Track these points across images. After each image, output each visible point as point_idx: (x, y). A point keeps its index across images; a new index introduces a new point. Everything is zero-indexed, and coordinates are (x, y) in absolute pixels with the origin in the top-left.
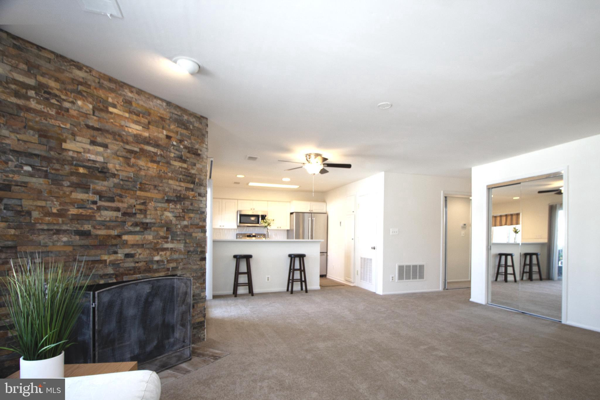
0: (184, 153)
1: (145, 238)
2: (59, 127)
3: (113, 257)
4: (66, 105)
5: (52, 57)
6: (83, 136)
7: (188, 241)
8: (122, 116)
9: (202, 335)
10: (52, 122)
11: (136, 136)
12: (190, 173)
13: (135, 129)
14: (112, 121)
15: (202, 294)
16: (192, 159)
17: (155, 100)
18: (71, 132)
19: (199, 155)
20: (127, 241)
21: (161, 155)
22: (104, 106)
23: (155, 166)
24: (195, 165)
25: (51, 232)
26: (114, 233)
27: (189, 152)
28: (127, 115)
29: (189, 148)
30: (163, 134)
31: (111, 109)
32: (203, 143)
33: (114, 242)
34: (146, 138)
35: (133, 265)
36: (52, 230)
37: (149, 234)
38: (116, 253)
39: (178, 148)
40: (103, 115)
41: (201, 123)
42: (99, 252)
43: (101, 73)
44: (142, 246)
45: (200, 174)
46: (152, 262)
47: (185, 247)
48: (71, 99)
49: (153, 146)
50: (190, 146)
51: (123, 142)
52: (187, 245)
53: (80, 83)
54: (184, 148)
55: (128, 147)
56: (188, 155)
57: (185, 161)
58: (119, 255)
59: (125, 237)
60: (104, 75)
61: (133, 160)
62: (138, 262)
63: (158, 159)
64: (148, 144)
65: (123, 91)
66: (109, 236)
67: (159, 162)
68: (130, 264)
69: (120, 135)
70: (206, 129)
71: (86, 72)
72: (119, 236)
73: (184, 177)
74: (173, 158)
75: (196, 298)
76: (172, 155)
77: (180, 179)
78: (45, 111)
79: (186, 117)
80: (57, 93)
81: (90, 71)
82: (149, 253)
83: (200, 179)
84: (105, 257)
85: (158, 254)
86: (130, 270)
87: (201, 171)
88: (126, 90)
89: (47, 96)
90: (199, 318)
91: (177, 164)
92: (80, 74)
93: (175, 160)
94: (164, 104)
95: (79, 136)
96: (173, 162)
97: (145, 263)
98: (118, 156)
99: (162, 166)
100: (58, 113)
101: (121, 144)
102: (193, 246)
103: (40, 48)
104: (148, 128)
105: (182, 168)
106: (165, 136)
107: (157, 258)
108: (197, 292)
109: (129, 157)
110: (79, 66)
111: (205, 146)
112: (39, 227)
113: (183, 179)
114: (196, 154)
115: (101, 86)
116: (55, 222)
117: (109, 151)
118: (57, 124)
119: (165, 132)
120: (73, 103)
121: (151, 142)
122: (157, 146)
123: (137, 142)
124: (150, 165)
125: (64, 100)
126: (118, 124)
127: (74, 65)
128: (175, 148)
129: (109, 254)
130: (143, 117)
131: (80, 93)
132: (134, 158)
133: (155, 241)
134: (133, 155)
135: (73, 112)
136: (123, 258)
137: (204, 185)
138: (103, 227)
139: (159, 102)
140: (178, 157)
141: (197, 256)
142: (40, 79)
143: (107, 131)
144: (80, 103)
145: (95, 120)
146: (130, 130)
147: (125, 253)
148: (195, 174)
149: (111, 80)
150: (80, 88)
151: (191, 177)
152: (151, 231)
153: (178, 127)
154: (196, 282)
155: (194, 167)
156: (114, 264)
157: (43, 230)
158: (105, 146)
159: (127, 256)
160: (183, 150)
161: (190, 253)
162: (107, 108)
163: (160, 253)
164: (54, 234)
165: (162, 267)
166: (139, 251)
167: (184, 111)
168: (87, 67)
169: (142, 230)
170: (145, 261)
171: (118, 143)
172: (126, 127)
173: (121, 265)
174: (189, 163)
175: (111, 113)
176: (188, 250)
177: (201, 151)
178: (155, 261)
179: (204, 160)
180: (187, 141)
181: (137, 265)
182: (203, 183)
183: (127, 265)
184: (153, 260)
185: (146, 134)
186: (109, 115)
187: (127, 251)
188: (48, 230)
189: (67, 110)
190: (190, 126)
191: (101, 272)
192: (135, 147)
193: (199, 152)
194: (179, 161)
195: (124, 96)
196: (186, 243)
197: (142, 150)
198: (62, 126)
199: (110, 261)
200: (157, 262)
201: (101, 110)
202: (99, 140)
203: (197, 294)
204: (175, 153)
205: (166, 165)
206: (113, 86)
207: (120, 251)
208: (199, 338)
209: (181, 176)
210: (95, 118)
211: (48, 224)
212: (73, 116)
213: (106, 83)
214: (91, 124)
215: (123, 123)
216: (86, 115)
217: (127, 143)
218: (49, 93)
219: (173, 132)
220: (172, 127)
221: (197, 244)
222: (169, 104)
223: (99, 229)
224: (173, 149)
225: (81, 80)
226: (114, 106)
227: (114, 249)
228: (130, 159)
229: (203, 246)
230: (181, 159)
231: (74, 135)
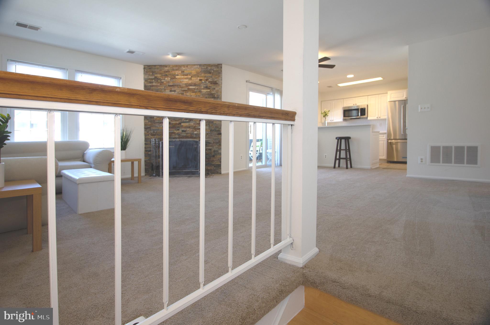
0: (209, 85)
1: (190, 124)
2: (161, 89)
3: (178, 132)
4: (163, 81)
5: (159, 67)
6: (168, 90)
7: (210, 125)
8: (181, 78)
9: (219, 171)
10: (159, 88)
11: (186, 84)
12: (211, 93)
13: (186, 81)
14: (177, 81)
15: (219, 151)
16: (213, 86)
17: (194, 66)
18: (164, 89)
19: (217, 83)
20: (183, 126)
21: (197, 89)
22: (174, 77)
23: (194, 94)
24: (214, 89)
25: (159, 123)
26: (178, 122)
27: (211, 84)
28: (182, 77)
29: (211, 82)
30: (198, 79)
31: (177, 77)
32: (219, 77)
33: (178, 126)
34: (190, 83)
35: (185, 135)
36: (159, 122)
37: (192, 123)
38: (178, 130)
39: (205, 83)
40: (174, 80)
41: (218, 68)
42: (173, 129)
43: (173, 65)
44: (189, 127)
45: (217, 93)
46: (193, 134)
47: (209, 128)
48: (164, 78)
49: (193, 86)
50: (212, 81)
51: (181, 88)
52: (210, 127)
53: (167, 72)
54: (209, 82)
55: (183, 89)
56: (211, 85)
57: (209, 89)
58: (180, 131)
59: (182, 124)
60: (174, 65)
61: (185, 94)
62: (187, 134)
63: (196, 91)
64: (191, 85)
65: (181, 68)
66: (176, 124)
67: (196, 92)
68: (184, 134)
69: (180, 86)
70: (221, 69)
71: (168, 67)
72: (180, 124)
73: (209, 96)
74: (203, 88)
75: (216, 152)
76: (202, 87)
77: (207, 97)
78: (157, 85)
79: (209, 68)
80: (160, 78)
81: (170, 66)
82: (192, 130)
83: (217, 95)
84: (175, 131)
85: (196, 131)
86: (185, 137)
87: (218, 91)
88: (182, 67)
89: (157, 80)
90: (217, 162)
91: (204, 91)
92: (166, 69)
93: (204, 89)
94: (199, 66)
95: (167, 90)
96: (202, 91)
97: (190, 135)
98: (179, 94)
99: (197, 93)
100: (160, 84)
101: (180, 89)
102: (214, 128)
103: (155, 66)
104: (191, 79)
105: (207, 92)
106: (199, 80)
107: (195, 133)
108: (216, 149)
109: (183, 93)
110: (166, 66)
111: (220, 78)
112: (156, 121)
113: (208, 97)
114: (215, 83)
115: (173, 70)
116: (160, 120)
117: (176, 93)
118: (160, 88)
119: (199, 78)
120: (164, 79)
121: (192, 84)
122: (195, 85)
123: (186, 86)
124: (192, 94)
125: (162, 79)
126: (179, 82)
127: (165, 67)
128: (204, 84)
129: (176, 130)
130: (189, 75)
131: (166, 75)
132: (185, 93)
133: (195, 125)
134: (185, 92)
135: (165, 83)
136: (181, 132)
137: (220, 97)
138: (174, 121)
139: (196, 66)
140: (205, 88)
141: (216, 132)
142: (156, 75)
143: (175, 86)
144: (166, 79)
145: (172, 83)
146: (184, 82)
147: (182, 130)
148: (215, 93)
149: (176, 66)
150: (167, 73)
151: (212, 95)
152: (193, 121)
153: (205, 74)
154: (216, 145)
155: (214, 90)
156: (178, 134)
157: (157, 122)
158: (175, 91)
159: (183, 131)
160: (208, 83)
161: (212, 131)
162: (175, 77)
163: (197, 130)
164: (160, 123)
165: (197, 136)
166: (188, 129)
167: (209, 65)
168: (168, 65)
169: (189, 121)
170: (190, 134)
171: (179, 89)
172: (182, 81)
173: (181, 134)
174: (211, 89)
175: (177, 78)
176: (211, 129)
177: (218, 81)
178: (195, 134)
179: (220, 85)
180: (210, 79)
181: (187, 135)
182: (219, 97)
183: (183, 135)
184: (193, 133)
185: (190, 82)
186: (176, 79)
187: (183, 129)
188: (158, 122)
189: (163, 82)
190: (211, 71)
191: (174, 137)
192: (186, 88)
193: (217, 82)
194: (206, 89)
195: (182, 70)
196: (210, 126)
197: (189, 89)
198: (162, 88)
199: (177, 133)
200: (196, 134)
201: (173, 78)
202: (173, 89)
203: (216, 150)
204: (203, 86)
205: (199, 92)
206: (177, 68)
207: (180, 129)
208: (218, 172)
209: (207, 96)
210: (172, 82)
211: (158, 120)
212: (165, 84)
213: (175, 68)
214: (170, 85)
215: (181, 80)
216: (169, 82)
217: (182, 88)
218: (158, 79)
219: (203, 77)
220: (203, 75)
221: (216, 127)
222: (200, 65)
223: (173, 121)
224: (203, 84)
225: (167, 70)
226: (178, 75)
227: (178, 128)
228: (184, 93)
229: (219, 127)
230: (207, 88)
231: (165, 90)
